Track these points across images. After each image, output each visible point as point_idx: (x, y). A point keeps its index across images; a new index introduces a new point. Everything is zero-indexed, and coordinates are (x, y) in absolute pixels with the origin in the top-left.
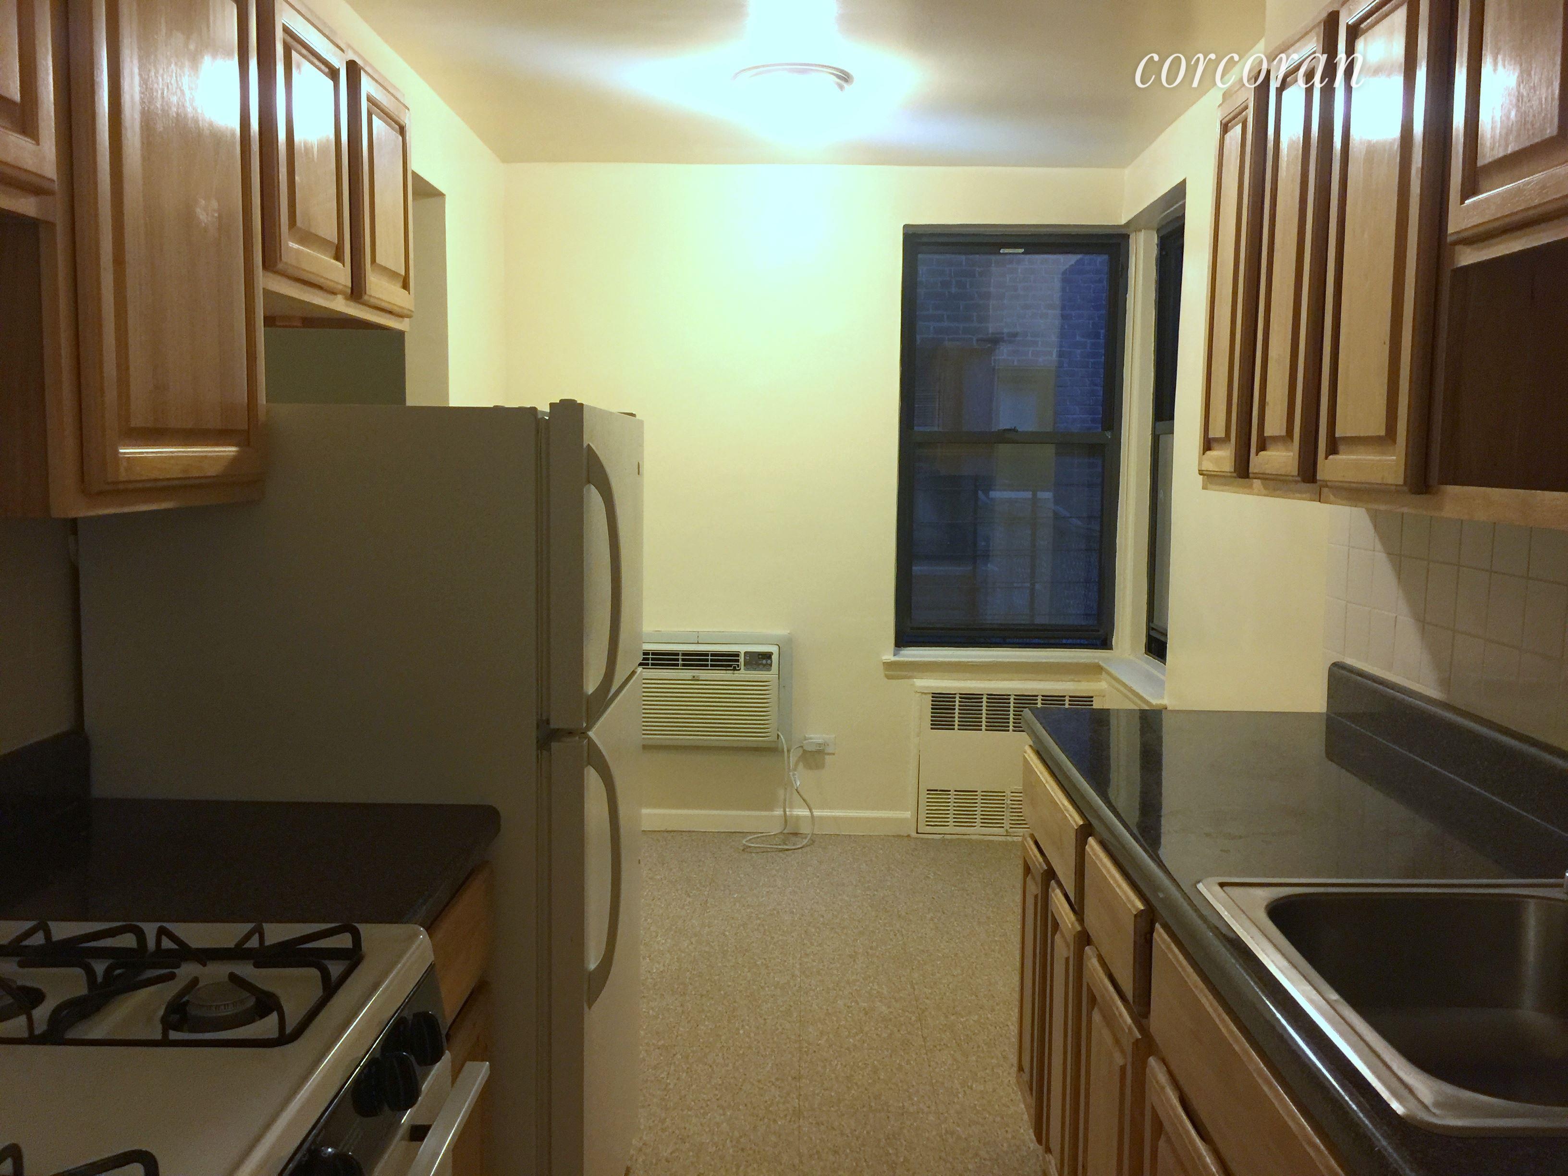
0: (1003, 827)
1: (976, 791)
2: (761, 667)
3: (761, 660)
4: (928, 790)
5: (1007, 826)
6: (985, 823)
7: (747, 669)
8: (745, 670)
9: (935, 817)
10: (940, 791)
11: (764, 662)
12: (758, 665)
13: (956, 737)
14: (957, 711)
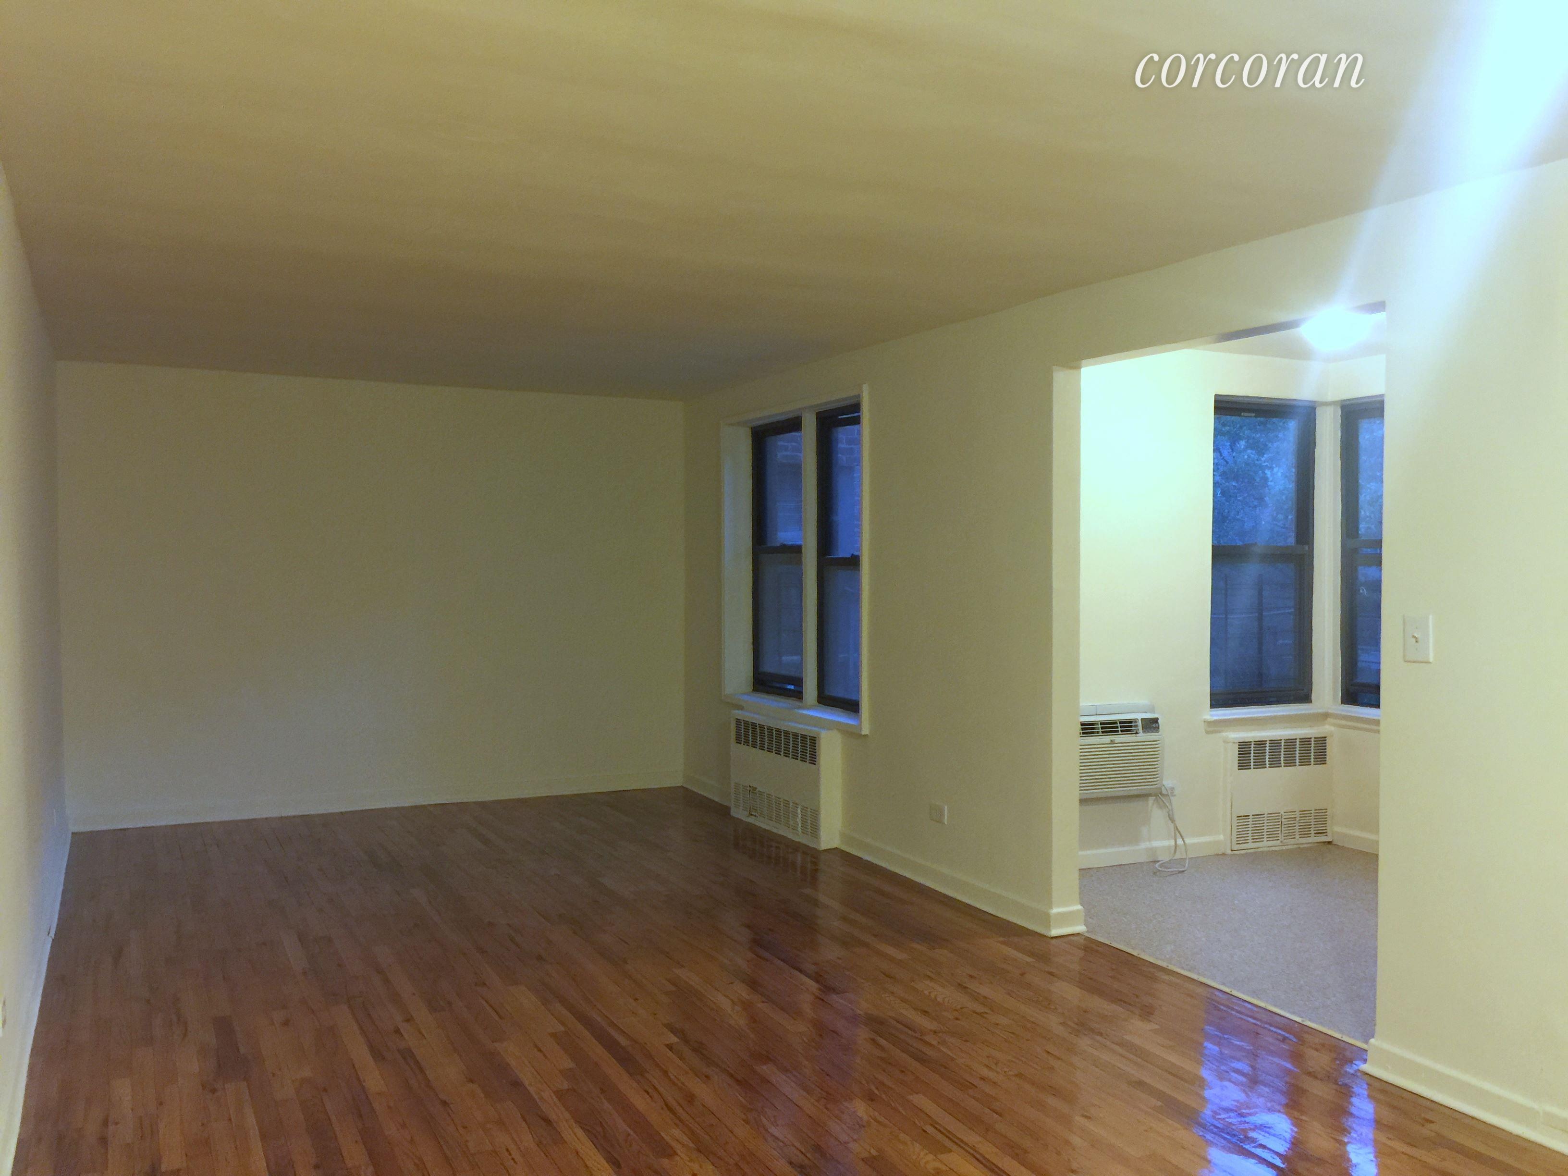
0: (1278, 840)
1: (1264, 814)
2: (1152, 729)
3: (1151, 724)
4: (1238, 817)
5: (1282, 838)
6: (1269, 839)
7: (1144, 732)
8: (1143, 733)
9: (1241, 838)
10: (1244, 816)
11: (1154, 725)
12: (1150, 728)
13: (1252, 774)
14: (1252, 755)
